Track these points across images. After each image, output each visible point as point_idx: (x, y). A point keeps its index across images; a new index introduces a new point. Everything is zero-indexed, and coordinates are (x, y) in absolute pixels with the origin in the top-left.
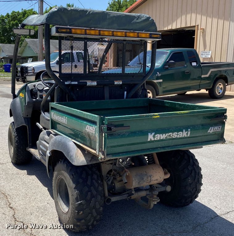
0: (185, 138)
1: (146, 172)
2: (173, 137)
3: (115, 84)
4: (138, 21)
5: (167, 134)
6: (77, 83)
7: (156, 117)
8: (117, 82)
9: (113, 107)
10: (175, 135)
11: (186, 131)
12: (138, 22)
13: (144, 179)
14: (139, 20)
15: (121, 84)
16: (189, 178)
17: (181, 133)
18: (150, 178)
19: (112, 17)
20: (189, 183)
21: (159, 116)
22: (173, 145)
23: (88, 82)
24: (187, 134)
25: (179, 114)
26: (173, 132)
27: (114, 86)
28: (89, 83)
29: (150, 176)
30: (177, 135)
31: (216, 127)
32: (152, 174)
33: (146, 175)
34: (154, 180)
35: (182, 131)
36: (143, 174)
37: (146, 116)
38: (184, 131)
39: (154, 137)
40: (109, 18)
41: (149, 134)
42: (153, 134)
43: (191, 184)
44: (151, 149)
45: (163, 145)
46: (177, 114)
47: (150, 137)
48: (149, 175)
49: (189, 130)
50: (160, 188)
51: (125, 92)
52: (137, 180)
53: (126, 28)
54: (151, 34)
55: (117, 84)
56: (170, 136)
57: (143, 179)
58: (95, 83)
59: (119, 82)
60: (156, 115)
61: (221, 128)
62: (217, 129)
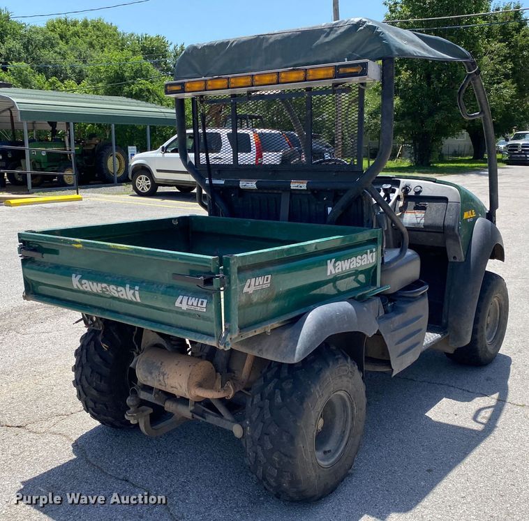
1: (161, 364)
3: (291, 188)
5: (100, 285)
6: (223, 182)
7: (79, 246)
8: (297, 184)
10: (113, 290)
11: (130, 289)
13: (154, 375)
14: (332, 37)
15: (305, 188)
18: (162, 377)
23: (241, 181)
24: (134, 295)
25: (113, 249)
28: (243, 184)
29: (164, 375)
30: (118, 292)
31: (194, 299)
35: (124, 287)
38: (128, 286)
39: (80, 283)
41: (74, 276)
42: (79, 277)
46: (109, 248)
47: (75, 282)
48: (163, 370)
49: (137, 288)
51: (329, 209)
54: (337, 68)
55: (295, 188)
56: (106, 289)
58: (252, 185)
59: (301, 185)
60: (77, 243)
61: (204, 305)
62: (195, 304)
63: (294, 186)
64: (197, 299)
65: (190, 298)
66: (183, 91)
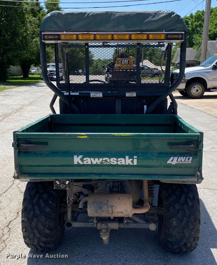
0: (129, 166)
1: (107, 201)
2: (112, 163)
3: (126, 96)
4: (154, 19)
5: (101, 159)
6: (78, 94)
7: (83, 137)
8: (130, 94)
9: (122, 123)
10: (113, 161)
11: (129, 158)
12: (154, 21)
13: (103, 209)
14: (157, 18)
15: (135, 96)
16: (174, 219)
17: (123, 159)
18: (111, 209)
19: (117, 17)
20: (174, 226)
21: (86, 137)
22: (115, 172)
23: (92, 93)
24: (132, 162)
26: (110, 157)
27: (125, 98)
28: (93, 95)
29: (112, 207)
30: (117, 161)
31: (182, 157)
32: (115, 205)
33: (106, 204)
34: (118, 213)
35: (125, 158)
36: (103, 202)
37: (68, 135)
38: (127, 157)
39: (82, 160)
40: (113, 19)
41: (75, 157)
42: (81, 157)
43: (176, 227)
44: (83, 174)
45: (101, 171)
47: (77, 160)
48: (111, 204)
49: (135, 157)
50: (141, 224)
51: (145, 107)
52: (93, 208)
53: (137, 29)
54: (167, 35)
55: (128, 96)
56: (106, 161)
57: (101, 208)
58: (100, 95)
59: (133, 94)
60: (83, 135)
61: (191, 160)
62: (183, 160)
63: (128, 95)
64: (185, 157)
65: (179, 158)
66: (59, 39)
